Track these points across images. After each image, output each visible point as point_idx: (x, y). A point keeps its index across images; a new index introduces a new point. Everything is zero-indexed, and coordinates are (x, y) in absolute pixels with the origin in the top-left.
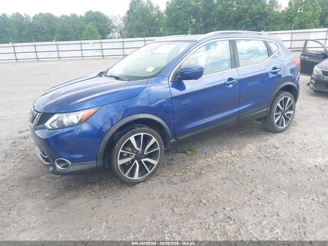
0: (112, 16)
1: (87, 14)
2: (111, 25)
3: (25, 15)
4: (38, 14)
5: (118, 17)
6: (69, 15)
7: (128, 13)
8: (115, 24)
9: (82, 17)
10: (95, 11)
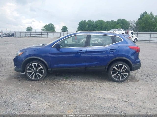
0: (130, 21)
1: (118, 20)
2: (129, 25)
3: (93, 21)
4: (98, 20)
5: (133, 21)
6: (110, 21)
7: (139, 19)
8: (131, 25)
9: (115, 22)
10: (122, 19)
